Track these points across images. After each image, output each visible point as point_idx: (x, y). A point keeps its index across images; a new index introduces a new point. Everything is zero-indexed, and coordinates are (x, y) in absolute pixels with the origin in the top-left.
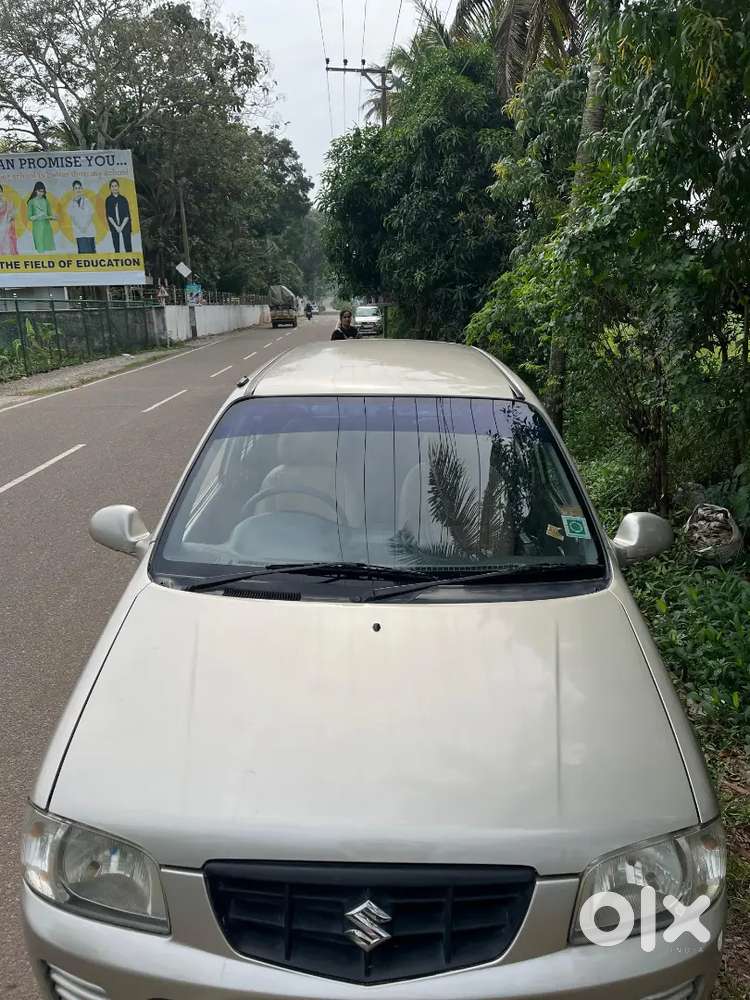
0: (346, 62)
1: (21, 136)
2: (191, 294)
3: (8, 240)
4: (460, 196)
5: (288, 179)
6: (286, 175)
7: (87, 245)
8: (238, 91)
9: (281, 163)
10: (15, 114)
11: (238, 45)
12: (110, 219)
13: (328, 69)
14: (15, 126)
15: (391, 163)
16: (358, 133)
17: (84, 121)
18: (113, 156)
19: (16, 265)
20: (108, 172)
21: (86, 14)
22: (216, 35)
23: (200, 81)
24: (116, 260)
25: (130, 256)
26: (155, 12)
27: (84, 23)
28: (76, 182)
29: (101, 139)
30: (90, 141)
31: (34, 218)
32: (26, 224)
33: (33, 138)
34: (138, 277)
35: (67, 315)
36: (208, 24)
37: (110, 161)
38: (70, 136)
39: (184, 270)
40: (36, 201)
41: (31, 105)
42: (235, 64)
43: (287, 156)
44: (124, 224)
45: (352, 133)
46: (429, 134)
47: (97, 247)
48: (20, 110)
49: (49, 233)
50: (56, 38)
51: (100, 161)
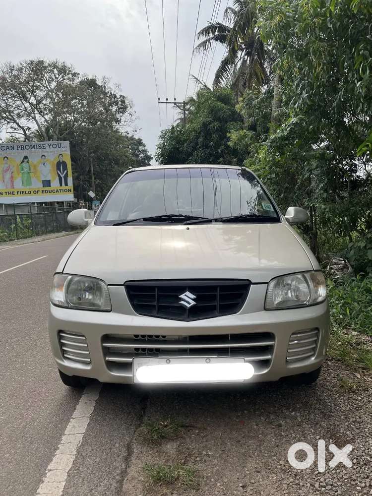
0: (167, 99)
1: (17, 136)
2: (95, 205)
3: (10, 182)
4: (220, 150)
5: (140, 156)
6: (140, 154)
7: (47, 183)
8: (118, 116)
9: (138, 149)
10: (15, 125)
11: (118, 96)
12: (59, 172)
13: (159, 102)
14: (15, 131)
15: (189, 139)
16: (173, 128)
17: (47, 130)
18: (61, 144)
19: (13, 193)
20: (58, 151)
21: (49, 82)
22: (108, 92)
23: (100, 111)
24: (60, 190)
25: (67, 188)
26: (80, 82)
27: (48, 86)
28: (43, 155)
29: (55, 137)
30: (50, 138)
31: (22, 172)
32: (18, 174)
33: (23, 136)
34: (70, 197)
35: (37, 216)
36: (105, 87)
37: (60, 146)
38: (40, 136)
39: (92, 194)
40: (24, 164)
41: (23, 122)
42: (117, 104)
43: (140, 145)
44: (64, 174)
45: (171, 128)
46: (205, 125)
47: (52, 184)
48: (18, 124)
49: (29, 178)
50: (35, 92)
51: (55, 146)
